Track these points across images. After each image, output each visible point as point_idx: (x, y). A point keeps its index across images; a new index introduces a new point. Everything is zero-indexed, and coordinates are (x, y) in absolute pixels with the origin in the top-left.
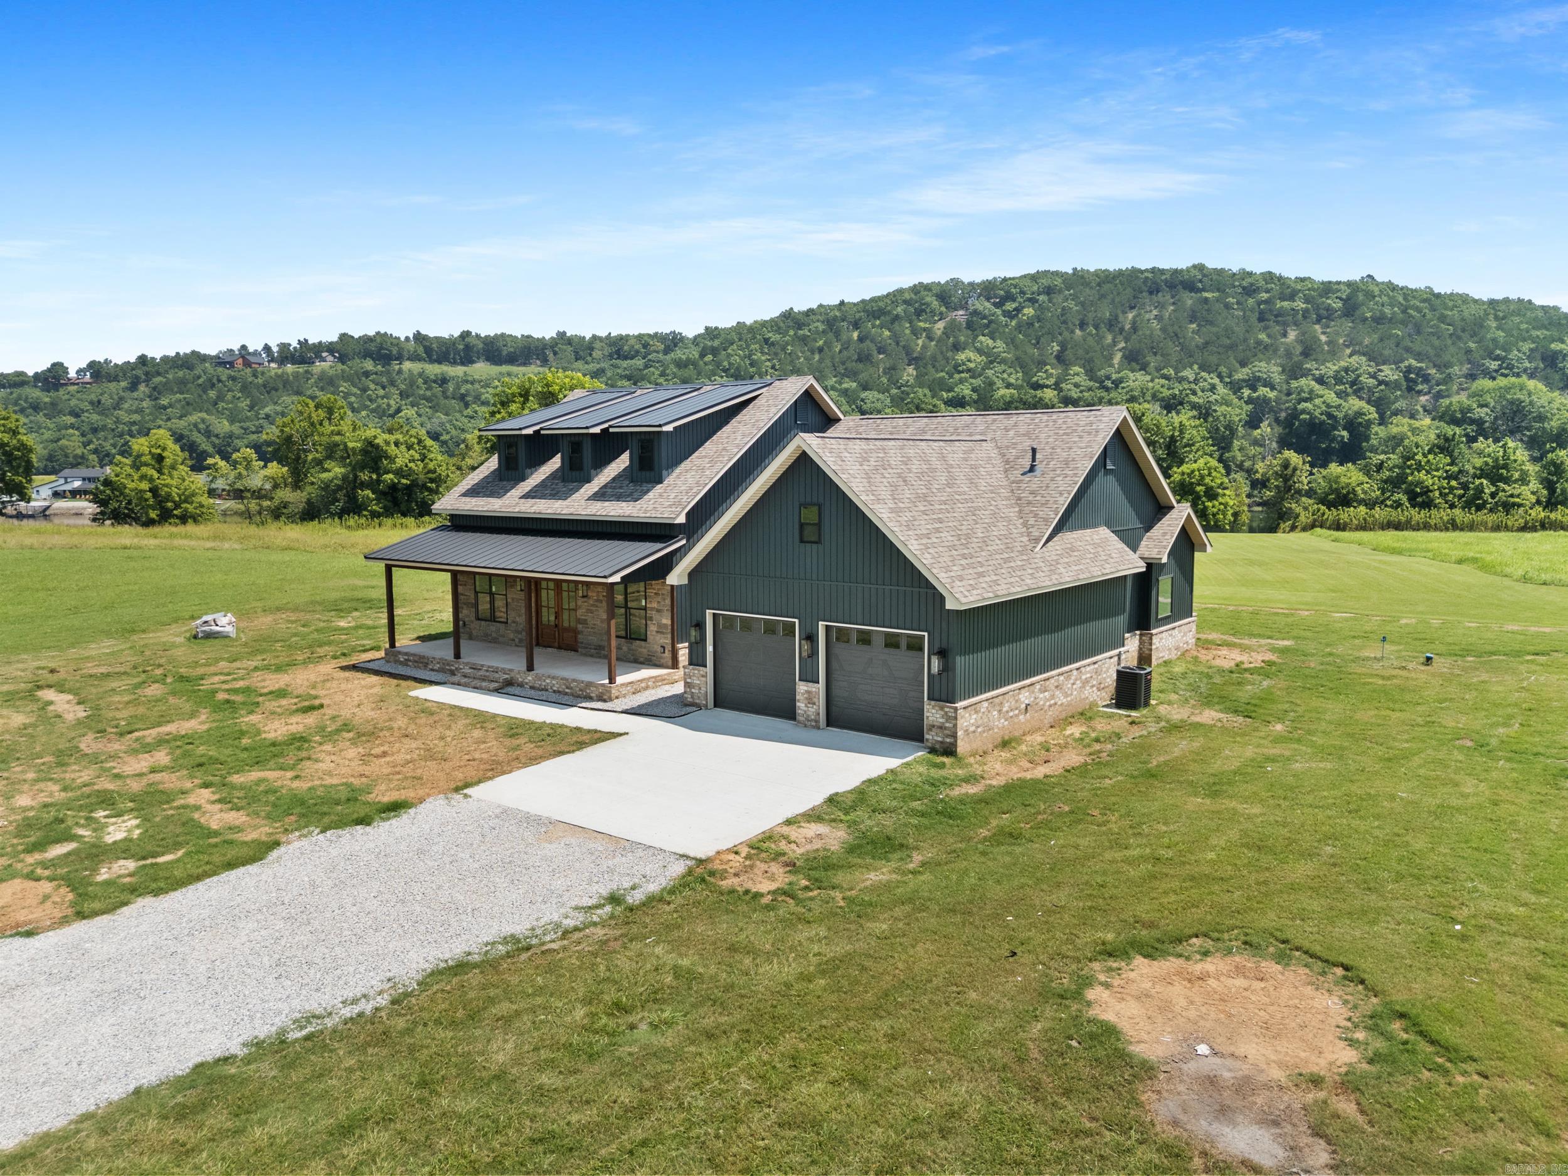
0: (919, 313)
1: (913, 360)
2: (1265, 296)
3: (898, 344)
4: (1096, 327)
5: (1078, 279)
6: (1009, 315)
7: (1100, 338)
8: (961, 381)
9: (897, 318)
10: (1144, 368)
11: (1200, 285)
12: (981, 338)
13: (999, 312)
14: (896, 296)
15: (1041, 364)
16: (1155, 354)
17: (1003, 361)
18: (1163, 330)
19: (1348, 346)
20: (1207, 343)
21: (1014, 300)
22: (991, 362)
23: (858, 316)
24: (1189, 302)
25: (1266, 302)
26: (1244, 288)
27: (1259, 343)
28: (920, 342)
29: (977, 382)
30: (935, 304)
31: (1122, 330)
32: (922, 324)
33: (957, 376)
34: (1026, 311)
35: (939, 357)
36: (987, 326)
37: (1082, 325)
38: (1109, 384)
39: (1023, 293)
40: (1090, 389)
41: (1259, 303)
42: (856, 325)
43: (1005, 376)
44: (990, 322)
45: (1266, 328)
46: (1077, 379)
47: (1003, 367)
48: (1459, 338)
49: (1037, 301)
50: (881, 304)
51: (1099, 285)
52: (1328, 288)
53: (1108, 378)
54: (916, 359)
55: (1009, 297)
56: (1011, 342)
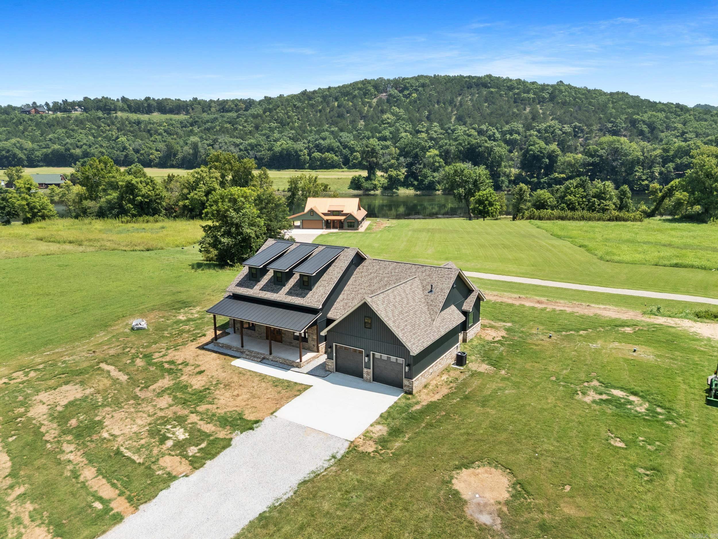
0: (365, 94)
1: (363, 117)
2: (517, 91)
3: (356, 109)
4: (444, 104)
5: (436, 80)
6: (405, 96)
7: (446, 109)
8: (385, 128)
9: (355, 96)
10: (465, 124)
11: (489, 85)
12: (393, 107)
13: (401, 95)
14: (354, 85)
15: (420, 121)
16: (470, 117)
17: (403, 119)
18: (473, 106)
19: (551, 115)
20: (492, 113)
21: (408, 89)
22: (398, 119)
23: (337, 94)
24: (485, 93)
25: (517, 94)
26: (508, 87)
27: (514, 113)
28: (366, 108)
29: (392, 129)
30: (373, 90)
31: (455, 106)
32: (366, 100)
33: (383, 126)
34: (413, 95)
35: (375, 116)
36: (396, 102)
37: (438, 102)
38: (449, 131)
39: (412, 86)
40: (441, 134)
41: (515, 94)
42: (336, 99)
43: (404, 126)
44: (397, 100)
45: (517, 106)
46: (436, 129)
47: (403, 122)
48: (597, 112)
49: (418, 90)
50: (348, 89)
51: (445, 83)
52: (544, 88)
53: (449, 128)
54: (364, 117)
55: (406, 88)
56: (407, 110)
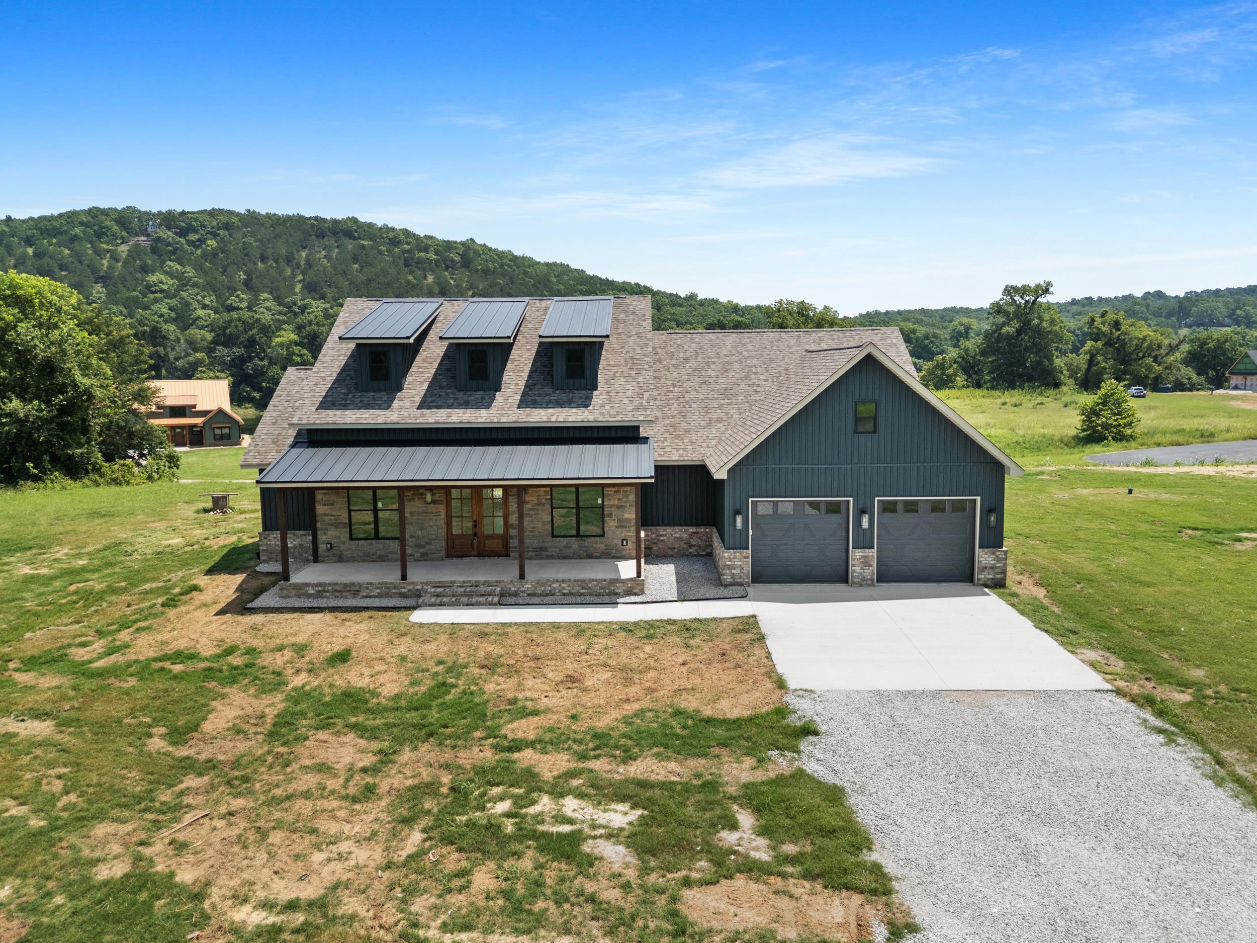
0: (99, 235)
1: (103, 279)
2: (407, 247)
3: (80, 262)
4: (276, 261)
5: (251, 218)
6: (194, 244)
7: (281, 272)
8: (156, 301)
9: (75, 238)
10: (322, 297)
11: (356, 234)
12: (168, 263)
13: (183, 241)
14: (71, 216)
15: (232, 290)
16: (330, 286)
17: (195, 285)
18: (334, 267)
19: (469, 289)
20: (369, 281)
21: (196, 232)
22: (185, 285)
23: (29, 233)
24: (350, 247)
25: (408, 252)
26: (390, 240)
27: (408, 282)
28: (105, 262)
29: (173, 302)
30: (116, 228)
31: (298, 266)
32: (104, 246)
33: (151, 296)
34: (209, 242)
35: (129, 278)
36: (174, 253)
37: (263, 259)
38: (296, 309)
39: (202, 226)
40: (280, 313)
41: (404, 252)
42: (29, 242)
43: (199, 298)
44: (176, 249)
45: (411, 272)
46: (267, 304)
47: (196, 290)
49: (218, 235)
50: (55, 223)
51: (272, 226)
53: (295, 304)
54: (102, 277)
55: (190, 229)
56: (199, 268)
